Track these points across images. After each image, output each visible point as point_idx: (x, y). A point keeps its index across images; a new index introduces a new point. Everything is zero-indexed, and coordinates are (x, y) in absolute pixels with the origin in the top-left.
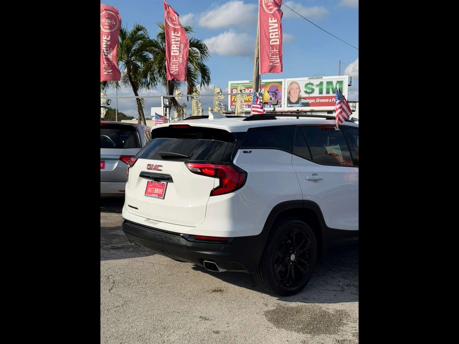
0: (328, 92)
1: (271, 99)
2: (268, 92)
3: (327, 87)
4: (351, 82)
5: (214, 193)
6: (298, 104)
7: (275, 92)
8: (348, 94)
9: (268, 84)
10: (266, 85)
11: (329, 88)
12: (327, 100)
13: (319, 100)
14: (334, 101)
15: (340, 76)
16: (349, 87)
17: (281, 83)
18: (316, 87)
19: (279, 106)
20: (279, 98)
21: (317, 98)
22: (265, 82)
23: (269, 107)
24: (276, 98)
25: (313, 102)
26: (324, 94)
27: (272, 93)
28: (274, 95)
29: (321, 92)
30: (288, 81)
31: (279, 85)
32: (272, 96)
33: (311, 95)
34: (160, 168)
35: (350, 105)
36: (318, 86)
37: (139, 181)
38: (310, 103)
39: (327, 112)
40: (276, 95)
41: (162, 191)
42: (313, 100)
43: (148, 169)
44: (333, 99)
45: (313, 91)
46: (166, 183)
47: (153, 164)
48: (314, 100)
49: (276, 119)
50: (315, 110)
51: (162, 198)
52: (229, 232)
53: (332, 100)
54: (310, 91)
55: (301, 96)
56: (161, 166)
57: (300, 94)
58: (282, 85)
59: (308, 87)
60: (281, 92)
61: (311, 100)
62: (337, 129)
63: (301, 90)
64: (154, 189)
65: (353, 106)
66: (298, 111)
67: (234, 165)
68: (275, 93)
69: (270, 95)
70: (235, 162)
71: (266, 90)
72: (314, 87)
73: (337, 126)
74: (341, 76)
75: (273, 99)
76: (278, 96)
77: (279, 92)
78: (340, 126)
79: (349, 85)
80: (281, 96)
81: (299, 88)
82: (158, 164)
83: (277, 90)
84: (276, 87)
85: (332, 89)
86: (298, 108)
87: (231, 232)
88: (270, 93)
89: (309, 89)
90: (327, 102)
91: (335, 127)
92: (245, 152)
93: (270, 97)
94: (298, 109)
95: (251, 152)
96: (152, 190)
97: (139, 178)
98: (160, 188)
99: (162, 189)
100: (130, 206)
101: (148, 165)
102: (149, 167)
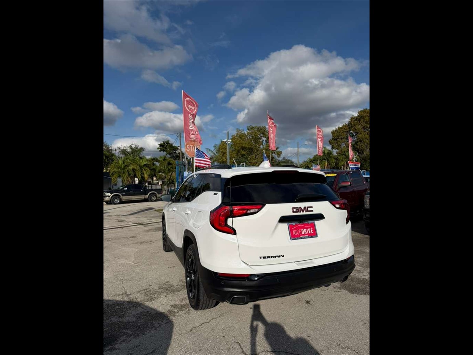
34: (309, 209)
37: (276, 227)
41: (311, 231)
43: (293, 212)
47: (300, 206)
56: (311, 207)
64: (301, 231)
82: (308, 206)
96: (298, 232)
97: (277, 223)
98: (307, 228)
99: (310, 228)
100: (264, 258)
101: (293, 208)
102: (295, 210)
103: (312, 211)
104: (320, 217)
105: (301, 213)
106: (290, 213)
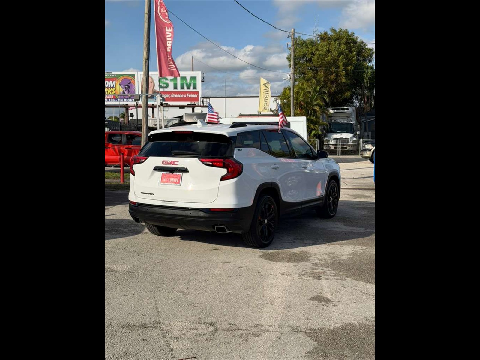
0: (182, 88)
1: (124, 92)
2: (121, 85)
3: (182, 83)
4: (204, 78)
5: (223, 178)
6: (153, 99)
7: (129, 85)
8: (202, 90)
9: (120, 76)
10: (118, 78)
11: (184, 83)
12: (182, 96)
13: (174, 95)
14: (188, 96)
15: (193, 72)
16: (203, 83)
17: (133, 76)
18: (170, 82)
19: (133, 100)
20: (133, 91)
21: (172, 93)
22: (116, 75)
23: (122, 101)
24: (129, 92)
25: (168, 97)
26: (179, 89)
27: (125, 86)
28: (127, 88)
29: (175, 87)
30: (141, 74)
31: (131, 78)
32: (125, 90)
33: (166, 90)
35: (204, 101)
36: (172, 81)
37: (152, 174)
38: (165, 98)
39: (179, 107)
40: (129, 89)
41: (178, 180)
42: (168, 95)
43: (163, 164)
44: (188, 94)
45: (167, 86)
46: (181, 173)
48: (170, 95)
49: (246, 126)
50: (171, 105)
51: (179, 184)
52: (235, 204)
53: (186, 95)
54: (165, 86)
55: (156, 91)
56: (177, 162)
57: (155, 88)
58: (134, 78)
59: (162, 81)
60: (135, 86)
61: (166, 95)
62: (280, 132)
63: (156, 85)
64: (170, 179)
65: (207, 102)
66: (153, 106)
67: (234, 159)
68: (128, 87)
69: (122, 88)
70: (234, 157)
71: (118, 83)
72: (168, 82)
73: (280, 129)
74: (195, 72)
75: (126, 93)
76: (132, 89)
77: (132, 86)
78: (282, 130)
79: (202, 81)
80: (135, 90)
81: (153, 81)
83: (130, 83)
84: (129, 80)
85: (187, 84)
86: (154, 102)
87: (237, 205)
88: (122, 86)
89: (164, 83)
90: (182, 97)
91: (279, 131)
92: (239, 150)
93: (122, 91)
94: (153, 104)
95: (241, 150)
96: (168, 180)
97: (153, 171)
98: (176, 178)
99: (177, 178)
100: (143, 193)
101: (163, 161)
102: (164, 163)
103: (178, 165)
104: (185, 171)
105: (169, 166)
106: (160, 164)
